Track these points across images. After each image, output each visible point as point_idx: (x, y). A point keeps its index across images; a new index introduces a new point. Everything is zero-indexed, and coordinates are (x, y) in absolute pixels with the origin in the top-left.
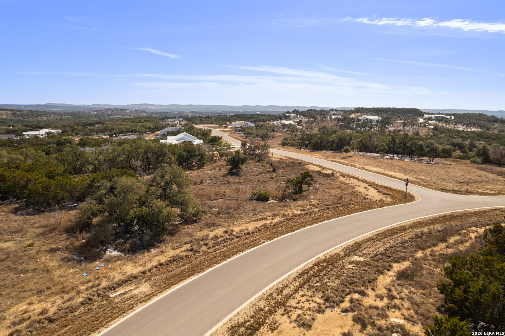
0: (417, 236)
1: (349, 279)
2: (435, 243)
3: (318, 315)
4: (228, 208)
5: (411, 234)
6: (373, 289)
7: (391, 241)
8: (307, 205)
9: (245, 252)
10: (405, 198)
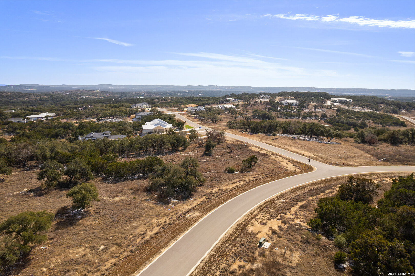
0: (311, 190)
1: (279, 208)
2: (318, 193)
3: (268, 221)
4: (215, 177)
5: (308, 189)
6: (289, 212)
7: (298, 193)
8: (256, 174)
9: (233, 199)
10: (308, 169)
